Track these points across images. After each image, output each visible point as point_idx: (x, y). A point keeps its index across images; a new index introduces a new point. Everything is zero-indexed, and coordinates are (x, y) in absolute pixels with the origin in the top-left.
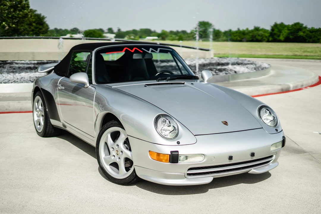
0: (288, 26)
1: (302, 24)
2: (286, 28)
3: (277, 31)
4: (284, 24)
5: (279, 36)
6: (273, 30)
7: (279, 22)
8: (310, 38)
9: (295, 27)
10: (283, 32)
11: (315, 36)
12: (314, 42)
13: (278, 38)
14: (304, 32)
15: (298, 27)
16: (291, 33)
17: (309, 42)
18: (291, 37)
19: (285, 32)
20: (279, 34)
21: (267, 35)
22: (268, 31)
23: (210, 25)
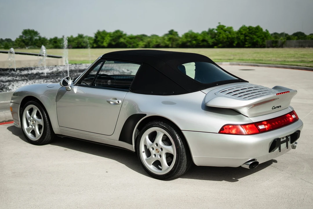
0: (110, 34)
1: (122, 32)
2: (108, 35)
3: (101, 38)
4: (106, 32)
5: (102, 42)
6: (96, 37)
7: (101, 30)
8: (130, 44)
9: (116, 34)
10: (106, 38)
11: (134, 42)
13: (102, 45)
14: (124, 39)
15: (119, 34)
16: (114, 40)
18: (114, 43)
19: (108, 39)
20: (102, 40)
21: (92, 42)
22: (92, 38)
23: (36, 33)
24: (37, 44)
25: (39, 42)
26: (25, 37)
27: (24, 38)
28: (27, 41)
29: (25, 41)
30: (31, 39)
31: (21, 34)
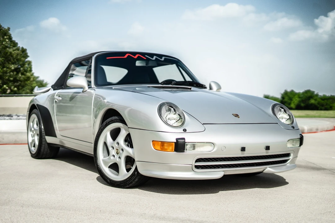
0: (298, 94)
1: (313, 92)
2: (297, 96)
3: (288, 99)
4: (294, 92)
6: (283, 98)
7: (289, 90)
8: (322, 105)
9: (306, 95)
10: (294, 100)
11: (327, 104)
12: (326, 109)
13: (289, 106)
14: (315, 100)
15: (309, 94)
16: (303, 101)
17: (321, 110)
18: (302, 105)
19: (296, 100)
20: (289, 101)
22: (278, 98)
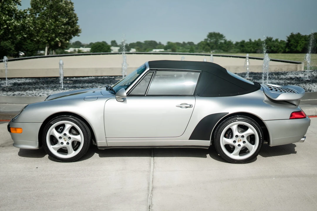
0: (305, 37)
2: (303, 39)
3: (294, 42)
5: (296, 47)
6: (289, 40)
10: (300, 43)
19: (303, 43)
20: (296, 44)
21: (283, 46)
22: (284, 41)
23: (221, 36)
24: (223, 48)
25: (224, 45)
26: (210, 41)
27: (208, 42)
28: (211, 45)
29: (210, 44)
30: (216, 42)
31: (206, 38)
